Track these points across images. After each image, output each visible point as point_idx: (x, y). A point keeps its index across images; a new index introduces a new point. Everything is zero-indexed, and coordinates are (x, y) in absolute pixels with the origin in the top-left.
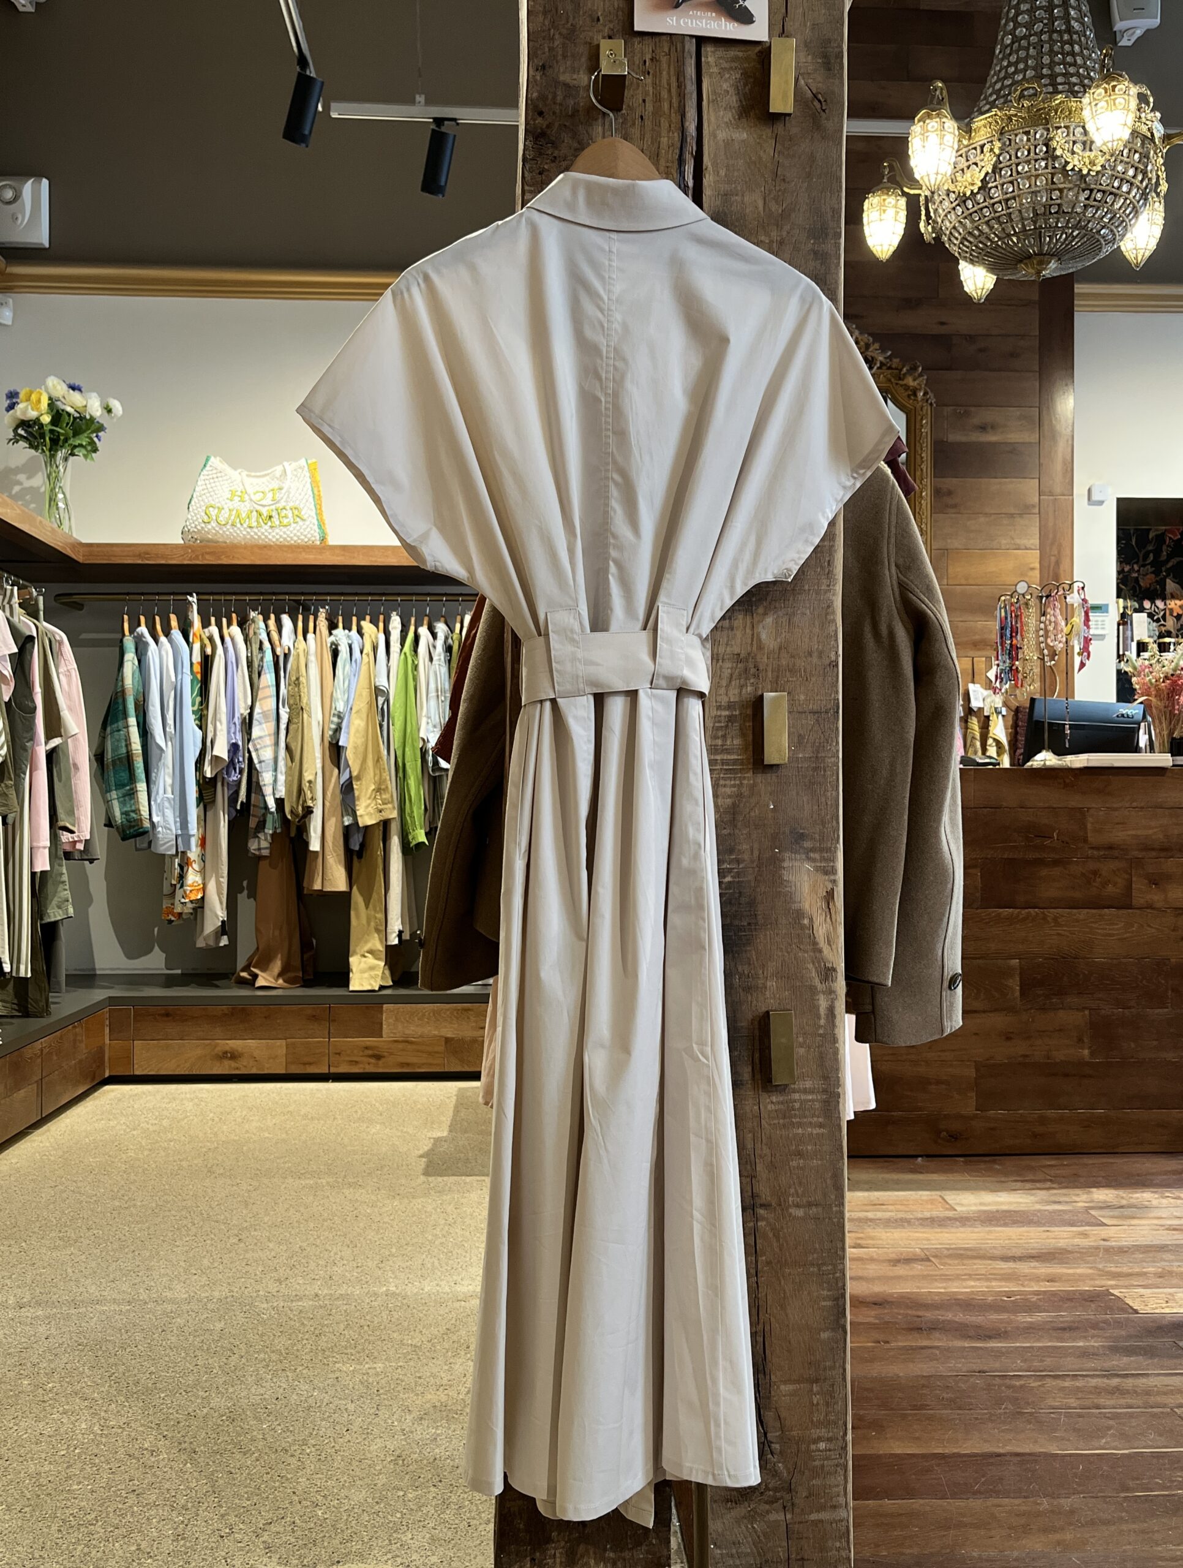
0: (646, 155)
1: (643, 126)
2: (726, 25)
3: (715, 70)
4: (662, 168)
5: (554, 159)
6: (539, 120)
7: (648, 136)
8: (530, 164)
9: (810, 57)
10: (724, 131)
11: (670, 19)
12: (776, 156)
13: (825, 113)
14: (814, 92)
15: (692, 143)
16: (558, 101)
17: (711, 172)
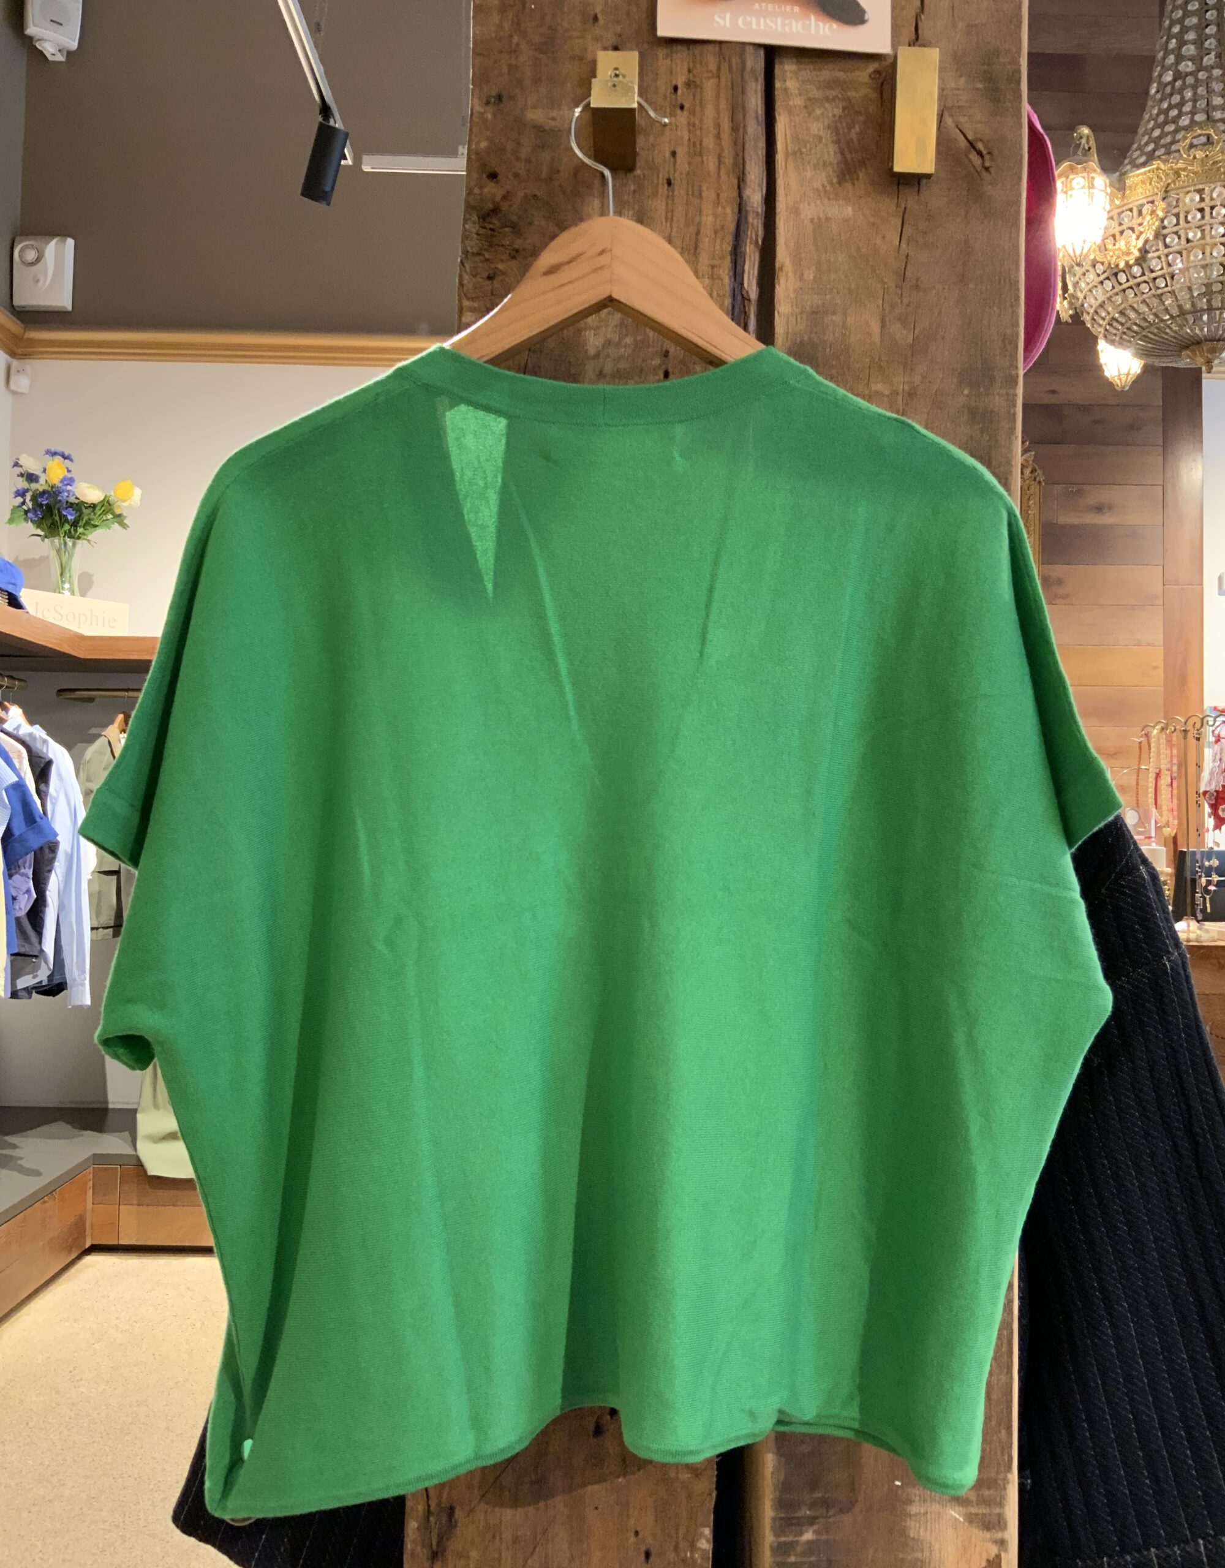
0: (675, 247)
1: (670, 197)
2: (817, 26)
3: (798, 101)
4: (703, 268)
5: (515, 254)
6: (490, 188)
7: (680, 212)
8: (474, 262)
9: (963, 80)
10: (812, 204)
11: (720, 17)
12: (904, 245)
13: (990, 173)
14: (970, 138)
15: (755, 222)
16: (523, 155)
17: (791, 274)
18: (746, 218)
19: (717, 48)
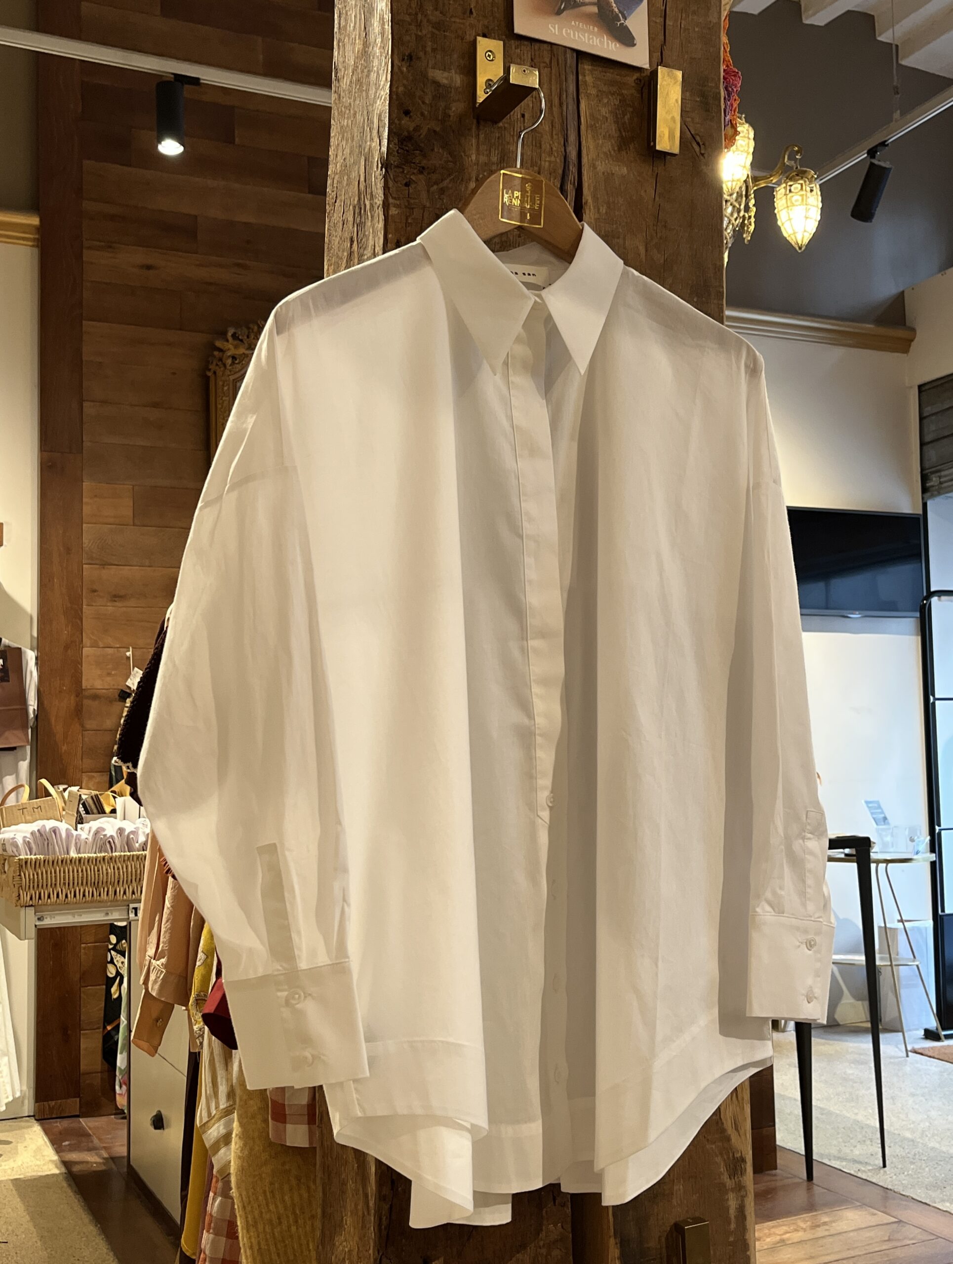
2: (608, 43)
3: (594, 92)
5: (422, 170)
6: (405, 121)
7: (527, 156)
8: (395, 171)
9: (688, 94)
10: (603, 163)
11: (552, 26)
12: (657, 199)
13: (704, 158)
14: (692, 133)
15: (574, 171)
16: (428, 102)
17: (592, 208)
18: (569, 167)
19: (549, 48)
